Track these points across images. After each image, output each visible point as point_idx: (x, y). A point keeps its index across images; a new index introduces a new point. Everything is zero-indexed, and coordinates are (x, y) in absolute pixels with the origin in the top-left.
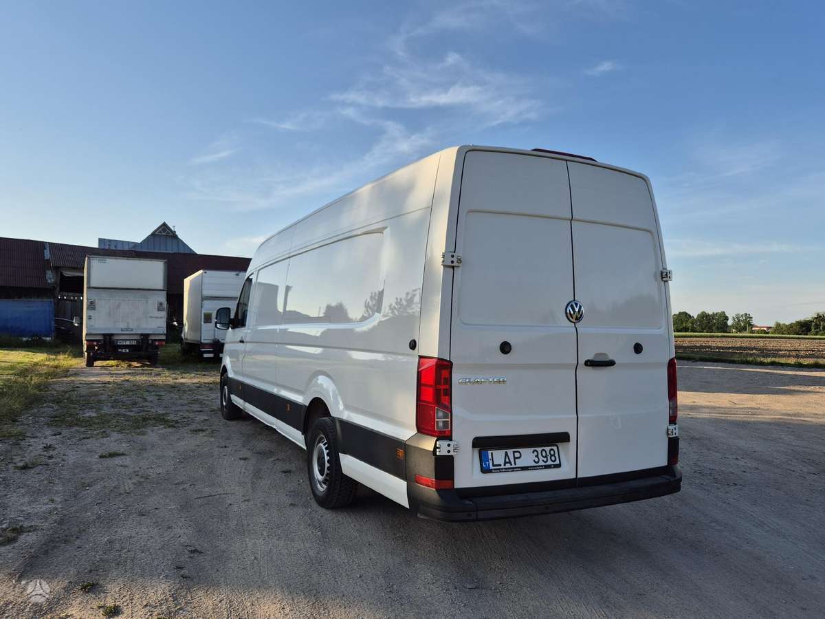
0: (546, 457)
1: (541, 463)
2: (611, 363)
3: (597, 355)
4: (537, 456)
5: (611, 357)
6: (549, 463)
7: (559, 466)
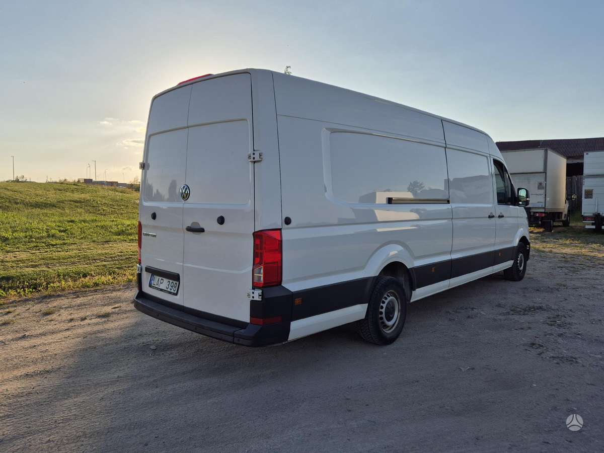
0: (172, 287)
1: (169, 290)
2: (202, 230)
3: (193, 223)
4: (168, 285)
5: (202, 226)
6: (172, 291)
7: (176, 294)
